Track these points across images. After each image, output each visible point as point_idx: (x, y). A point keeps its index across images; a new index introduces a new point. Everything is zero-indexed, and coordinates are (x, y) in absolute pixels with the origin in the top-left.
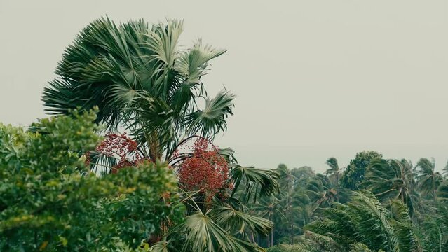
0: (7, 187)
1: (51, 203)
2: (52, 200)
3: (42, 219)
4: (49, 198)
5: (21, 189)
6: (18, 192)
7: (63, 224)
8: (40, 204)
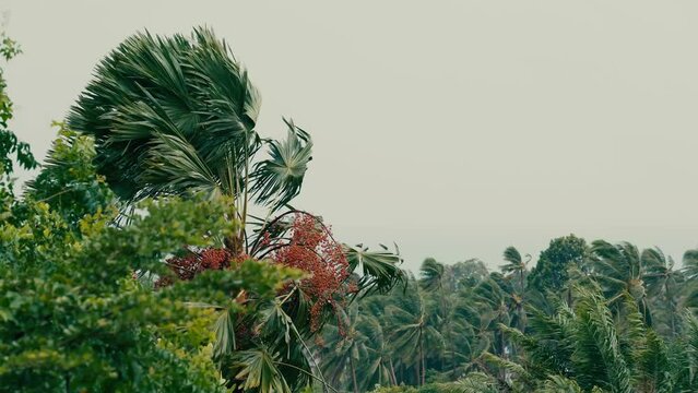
0: (23, 303)
1: (89, 330)
2: (89, 326)
3: (74, 359)
4: (86, 322)
5: (46, 306)
6: (40, 310)
7: (105, 369)
8: (72, 332)
